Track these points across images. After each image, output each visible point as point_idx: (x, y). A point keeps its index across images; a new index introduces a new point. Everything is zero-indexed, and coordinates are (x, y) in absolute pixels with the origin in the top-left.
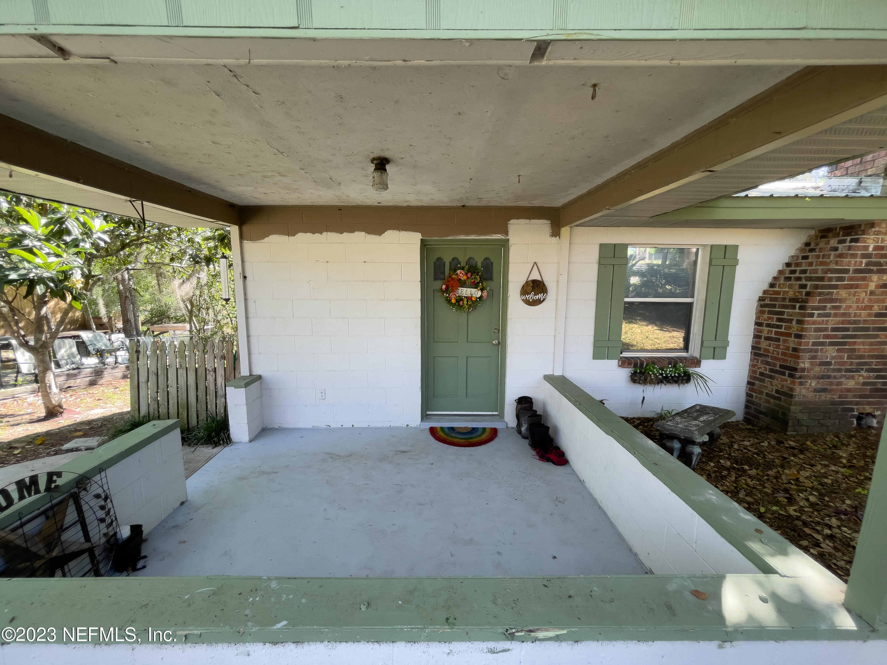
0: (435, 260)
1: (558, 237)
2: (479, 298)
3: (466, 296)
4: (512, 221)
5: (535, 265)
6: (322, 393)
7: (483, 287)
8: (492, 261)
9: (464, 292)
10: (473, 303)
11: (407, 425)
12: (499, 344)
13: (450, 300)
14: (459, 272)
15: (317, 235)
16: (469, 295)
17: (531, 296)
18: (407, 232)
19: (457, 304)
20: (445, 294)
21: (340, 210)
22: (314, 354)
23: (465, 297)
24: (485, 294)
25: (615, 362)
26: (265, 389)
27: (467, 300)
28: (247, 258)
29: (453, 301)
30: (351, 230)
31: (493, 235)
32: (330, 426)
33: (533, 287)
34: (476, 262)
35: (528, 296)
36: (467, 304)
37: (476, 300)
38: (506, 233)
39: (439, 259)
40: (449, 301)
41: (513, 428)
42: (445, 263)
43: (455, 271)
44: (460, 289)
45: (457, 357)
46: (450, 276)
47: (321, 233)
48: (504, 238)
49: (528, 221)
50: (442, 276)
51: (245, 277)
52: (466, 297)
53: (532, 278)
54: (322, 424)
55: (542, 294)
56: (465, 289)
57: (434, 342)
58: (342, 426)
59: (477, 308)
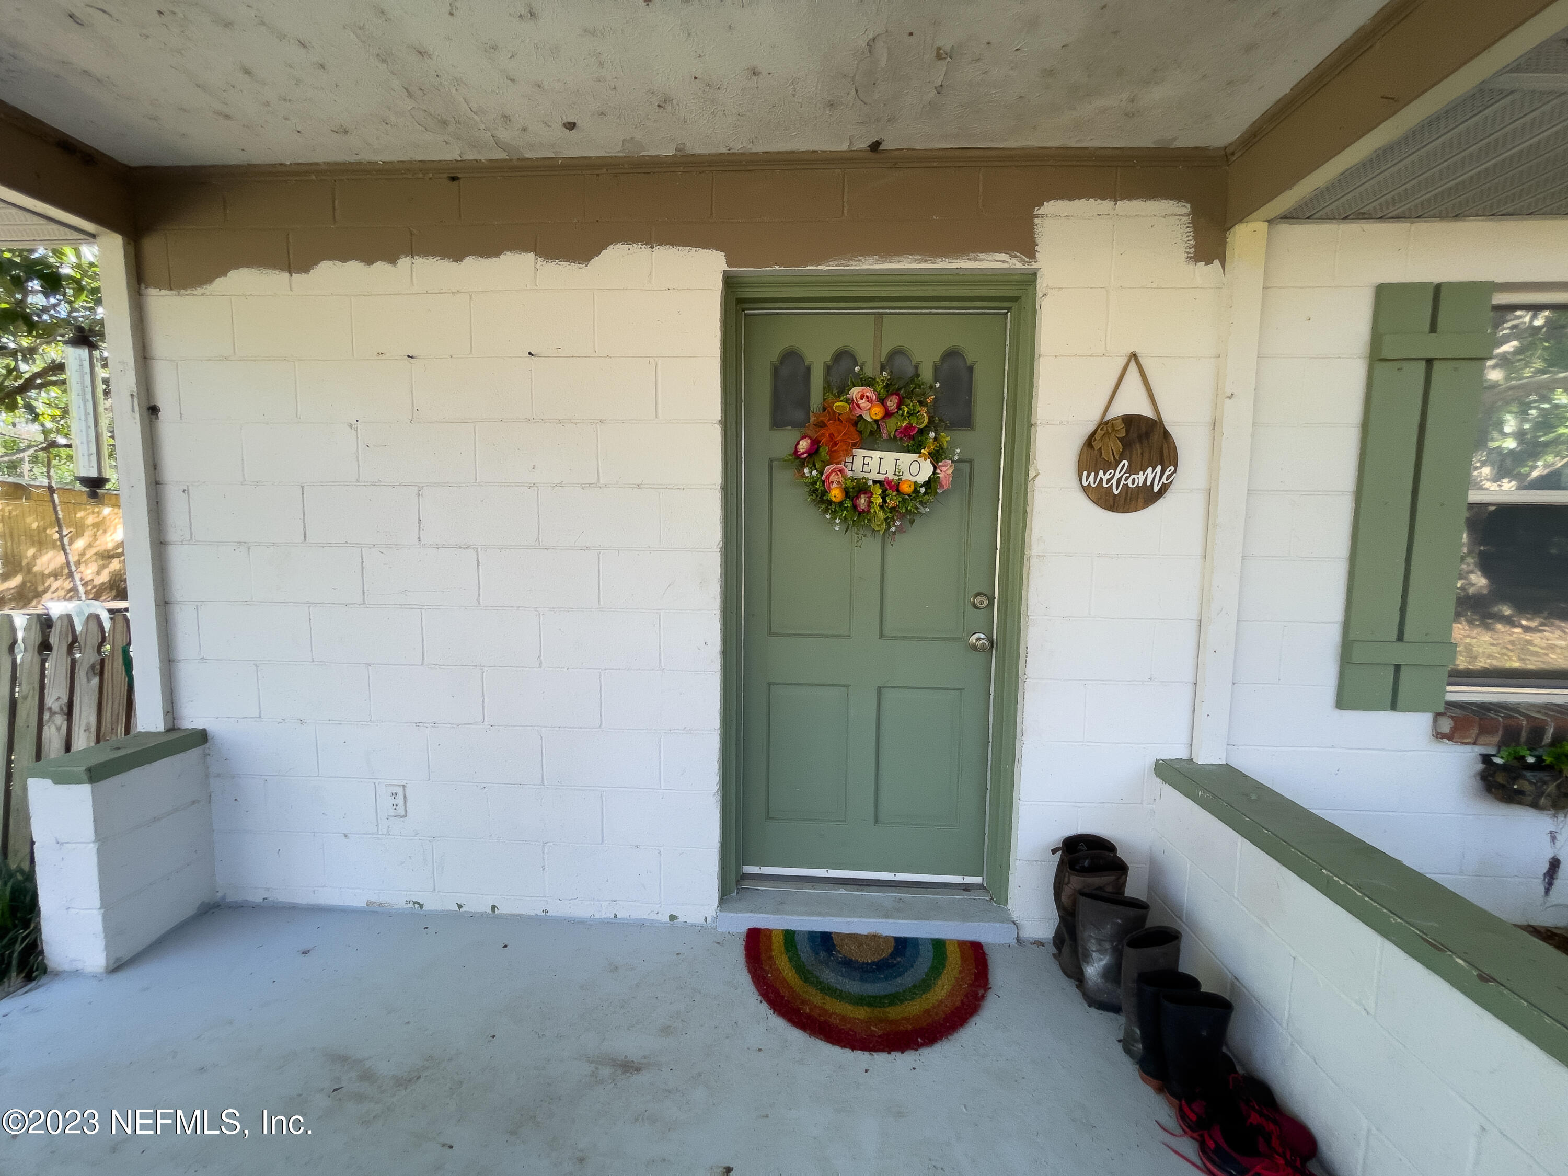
0: (774, 355)
1: (1217, 263)
2: (927, 484)
3: (881, 478)
4: (1050, 207)
5: (1133, 364)
6: (394, 795)
7: (941, 447)
8: (969, 362)
9: (874, 464)
10: (904, 500)
11: (673, 918)
12: (992, 646)
13: (825, 492)
14: (855, 392)
15: (380, 266)
16: (891, 476)
17: (1117, 476)
18: (675, 249)
19: (848, 504)
20: (806, 471)
21: (454, 179)
22: (369, 665)
23: (875, 482)
24: (946, 470)
25: (1421, 722)
26: (219, 775)
27: (884, 491)
28: (161, 344)
29: (836, 494)
30: (491, 250)
31: (982, 256)
32: (421, 906)
33: (1127, 444)
34: (916, 367)
35: (1107, 476)
36: (881, 507)
37: (916, 491)
38: (1028, 248)
39: (791, 356)
40: (819, 496)
41: (1039, 943)
42: (808, 369)
43: (843, 390)
44: (860, 453)
45: (847, 686)
46: (824, 409)
47: (393, 261)
48: (1019, 265)
49: (1107, 205)
50: (799, 415)
51: (153, 410)
52: (879, 482)
53: (1120, 409)
54: (397, 898)
55: (1159, 468)
56: (877, 454)
57: (770, 633)
58: (460, 906)
59: (918, 521)
